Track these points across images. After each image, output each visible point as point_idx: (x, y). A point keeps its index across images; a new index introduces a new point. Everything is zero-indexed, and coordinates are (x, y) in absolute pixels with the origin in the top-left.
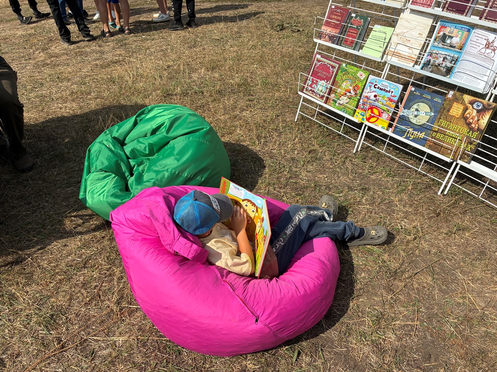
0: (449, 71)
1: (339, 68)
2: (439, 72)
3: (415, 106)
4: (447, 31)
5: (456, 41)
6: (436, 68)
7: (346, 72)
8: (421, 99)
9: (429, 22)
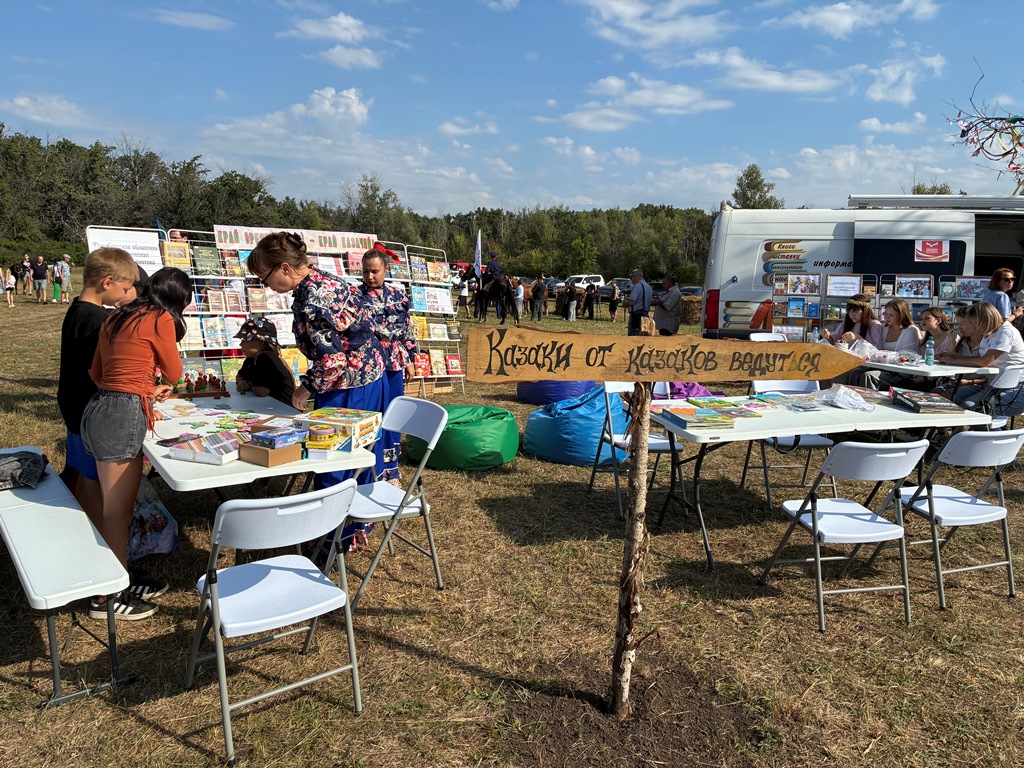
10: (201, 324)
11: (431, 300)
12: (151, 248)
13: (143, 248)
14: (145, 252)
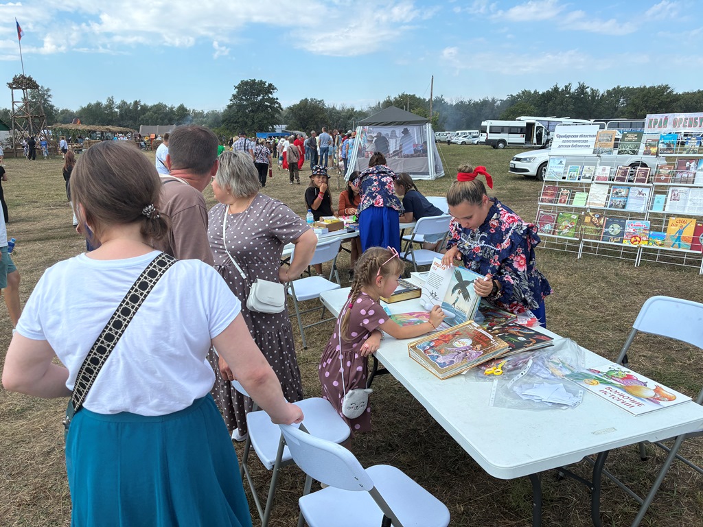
0: (624, 207)
1: (558, 215)
2: (619, 208)
3: (611, 226)
4: (617, 190)
7: (564, 217)
8: (613, 222)
10: (609, 190)
12: (591, 136)
13: (587, 136)
14: (586, 139)
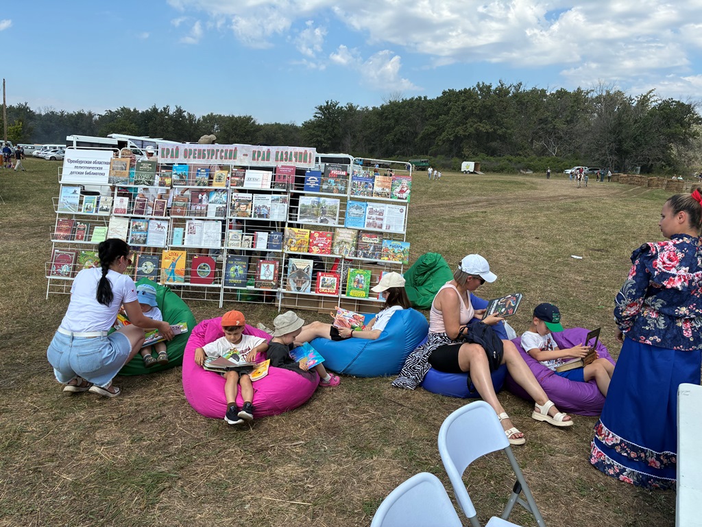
0: (145, 242)
1: (77, 254)
2: (140, 243)
4: (137, 224)
5: (143, 227)
6: (138, 242)
7: (86, 256)
9: (127, 221)
11: (374, 216)
12: (105, 163)
13: (100, 163)
14: (100, 166)
